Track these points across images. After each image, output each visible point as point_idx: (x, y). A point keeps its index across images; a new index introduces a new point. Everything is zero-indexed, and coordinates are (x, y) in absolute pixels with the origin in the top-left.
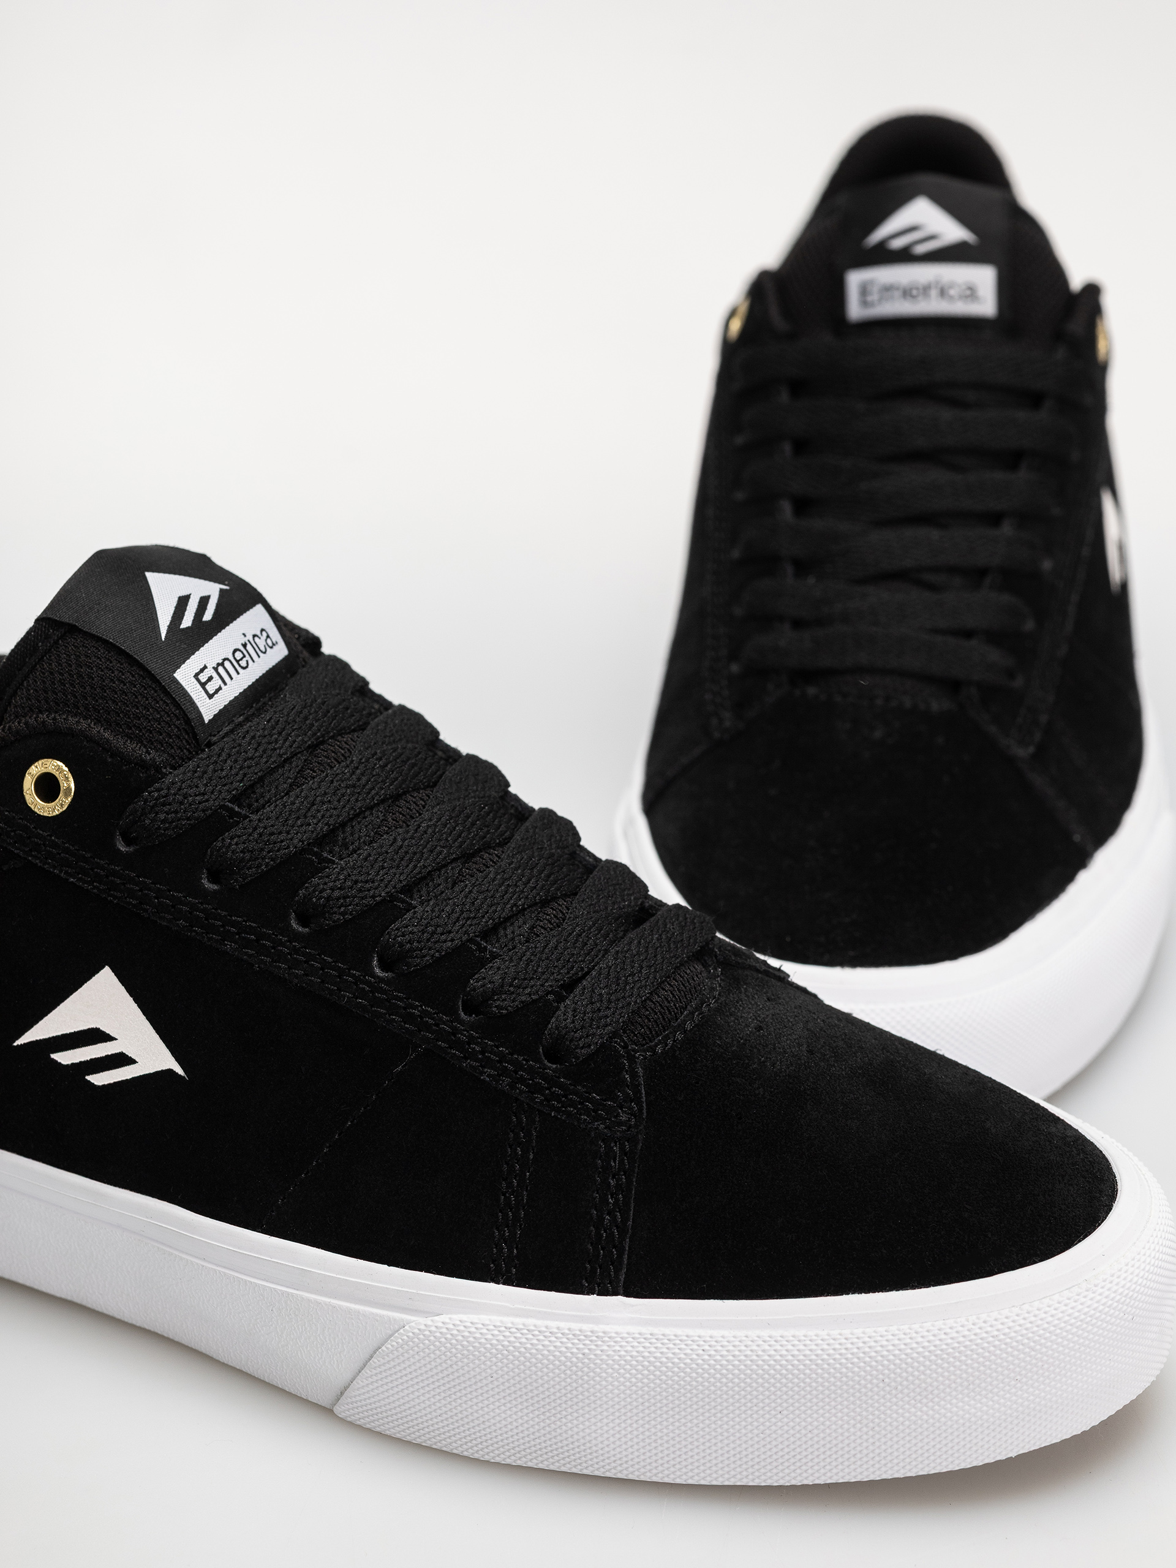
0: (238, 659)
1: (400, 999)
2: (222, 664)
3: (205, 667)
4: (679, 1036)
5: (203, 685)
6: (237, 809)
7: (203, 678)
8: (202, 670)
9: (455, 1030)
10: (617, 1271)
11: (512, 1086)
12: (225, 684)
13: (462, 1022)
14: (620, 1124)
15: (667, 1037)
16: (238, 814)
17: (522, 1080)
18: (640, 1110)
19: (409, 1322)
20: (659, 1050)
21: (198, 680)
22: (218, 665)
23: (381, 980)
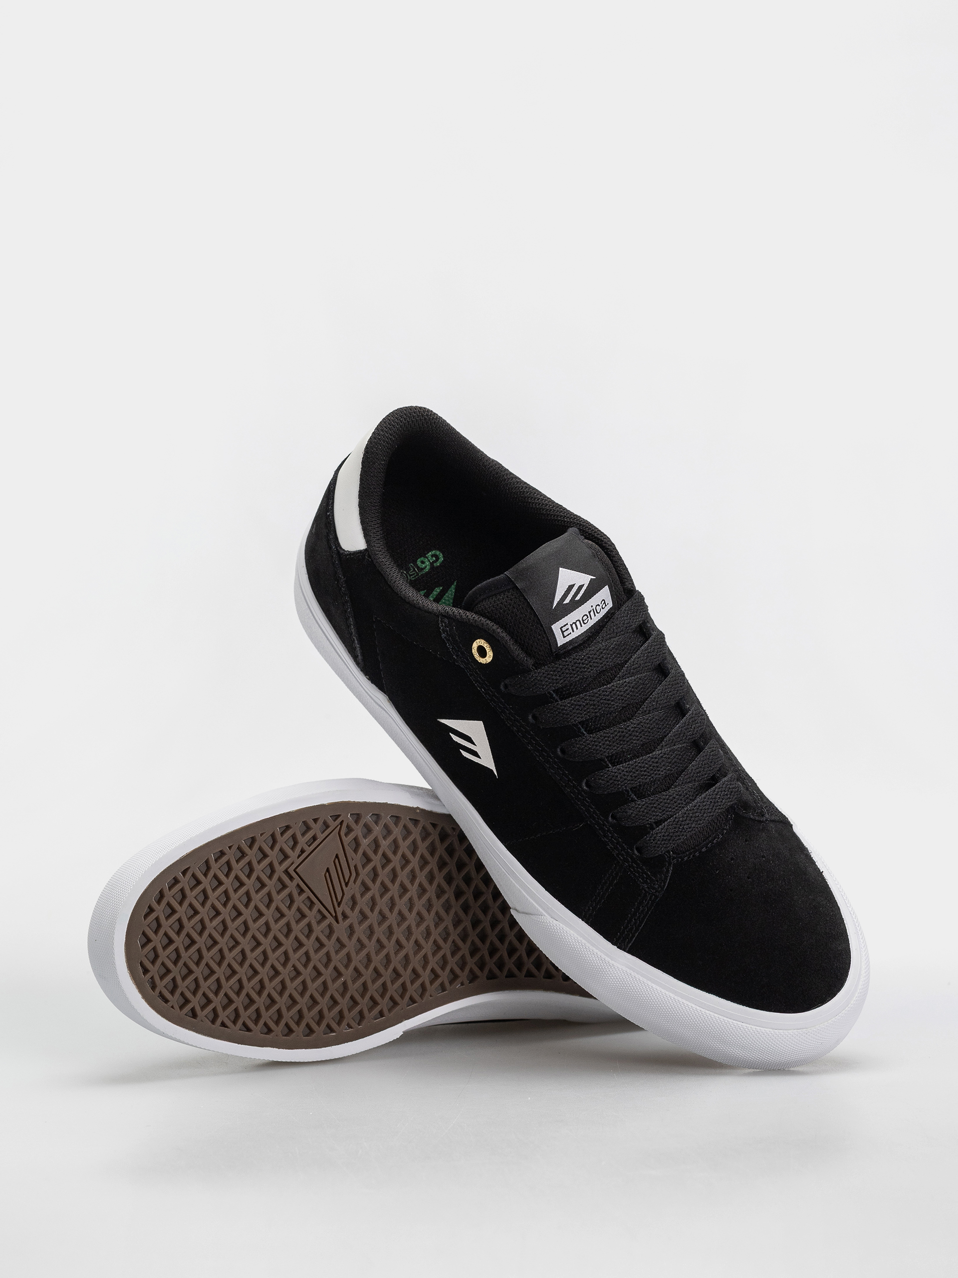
0: (584, 619)
1: (588, 802)
2: (575, 623)
3: (567, 624)
4: (697, 854)
5: (563, 632)
6: (554, 695)
7: (564, 629)
8: (565, 626)
9: (604, 825)
10: (629, 942)
11: (618, 855)
12: (573, 631)
13: (608, 822)
14: (654, 888)
15: (690, 854)
16: (554, 698)
17: (622, 855)
18: (664, 886)
19: (545, 915)
20: (686, 859)
21: (561, 630)
22: (574, 623)
23: (583, 790)
